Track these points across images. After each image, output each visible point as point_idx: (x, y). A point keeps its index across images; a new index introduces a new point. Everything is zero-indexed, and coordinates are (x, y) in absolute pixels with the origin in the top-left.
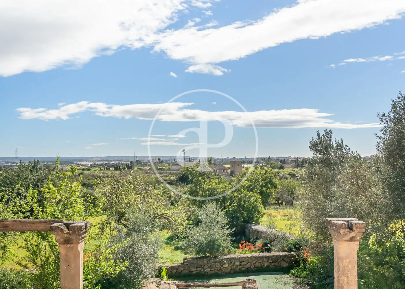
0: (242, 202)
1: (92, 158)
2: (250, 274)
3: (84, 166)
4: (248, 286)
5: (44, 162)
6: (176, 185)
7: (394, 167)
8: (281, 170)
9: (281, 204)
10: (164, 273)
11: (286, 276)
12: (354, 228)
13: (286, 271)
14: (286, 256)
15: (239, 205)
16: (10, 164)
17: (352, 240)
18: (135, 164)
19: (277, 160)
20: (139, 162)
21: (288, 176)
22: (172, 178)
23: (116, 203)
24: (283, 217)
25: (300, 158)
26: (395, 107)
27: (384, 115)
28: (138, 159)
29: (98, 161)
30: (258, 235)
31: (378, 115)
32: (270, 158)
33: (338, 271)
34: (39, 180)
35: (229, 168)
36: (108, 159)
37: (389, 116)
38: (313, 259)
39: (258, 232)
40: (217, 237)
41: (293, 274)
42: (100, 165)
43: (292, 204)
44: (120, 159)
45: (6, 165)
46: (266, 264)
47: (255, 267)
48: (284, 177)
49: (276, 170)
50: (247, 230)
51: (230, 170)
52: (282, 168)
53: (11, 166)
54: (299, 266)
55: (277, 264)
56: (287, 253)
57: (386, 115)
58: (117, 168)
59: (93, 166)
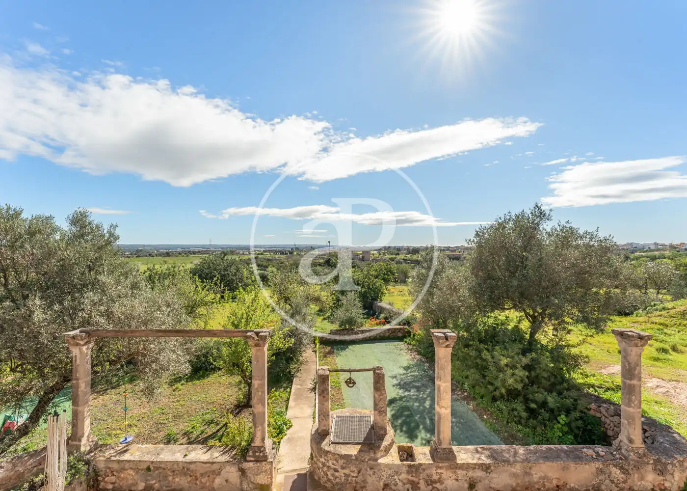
0: (371, 286)
1: (264, 245)
2: (376, 341)
3: (259, 251)
4: (377, 372)
5: (230, 248)
6: (324, 266)
7: (476, 276)
8: (397, 256)
9: (397, 281)
10: (317, 341)
11: (401, 343)
12: (449, 339)
13: (401, 339)
14: (401, 329)
15: (369, 288)
16: (206, 249)
17: (447, 346)
18: (294, 250)
19: (395, 248)
20: (297, 249)
21: (402, 260)
22: (320, 261)
23: (283, 290)
24: (399, 293)
25: (411, 247)
26: (477, 235)
27: (470, 240)
28: (297, 246)
29: (269, 248)
30: (382, 310)
31: (466, 240)
32: (389, 247)
33: (438, 367)
34: (228, 266)
35: (361, 254)
36: (275, 246)
37: (474, 241)
38: (420, 332)
39: (381, 308)
40: (354, 314)
41: (406, 342)
42: (270, 251)
43: (405, 282)
44: (284, 247)
45: (203, 250)
46: (387, 334)
47: (380, 336)
48: (398, 262)
49: (394, 256)
50: (374, 306)
51: (361, 255)
52: (398, 254)
53: (207, 251)
54: (410, 336)
55: (395, 334)
56: (402, 327)
57: (472, 240)
58: (282, 253)
59: (265, 251)
